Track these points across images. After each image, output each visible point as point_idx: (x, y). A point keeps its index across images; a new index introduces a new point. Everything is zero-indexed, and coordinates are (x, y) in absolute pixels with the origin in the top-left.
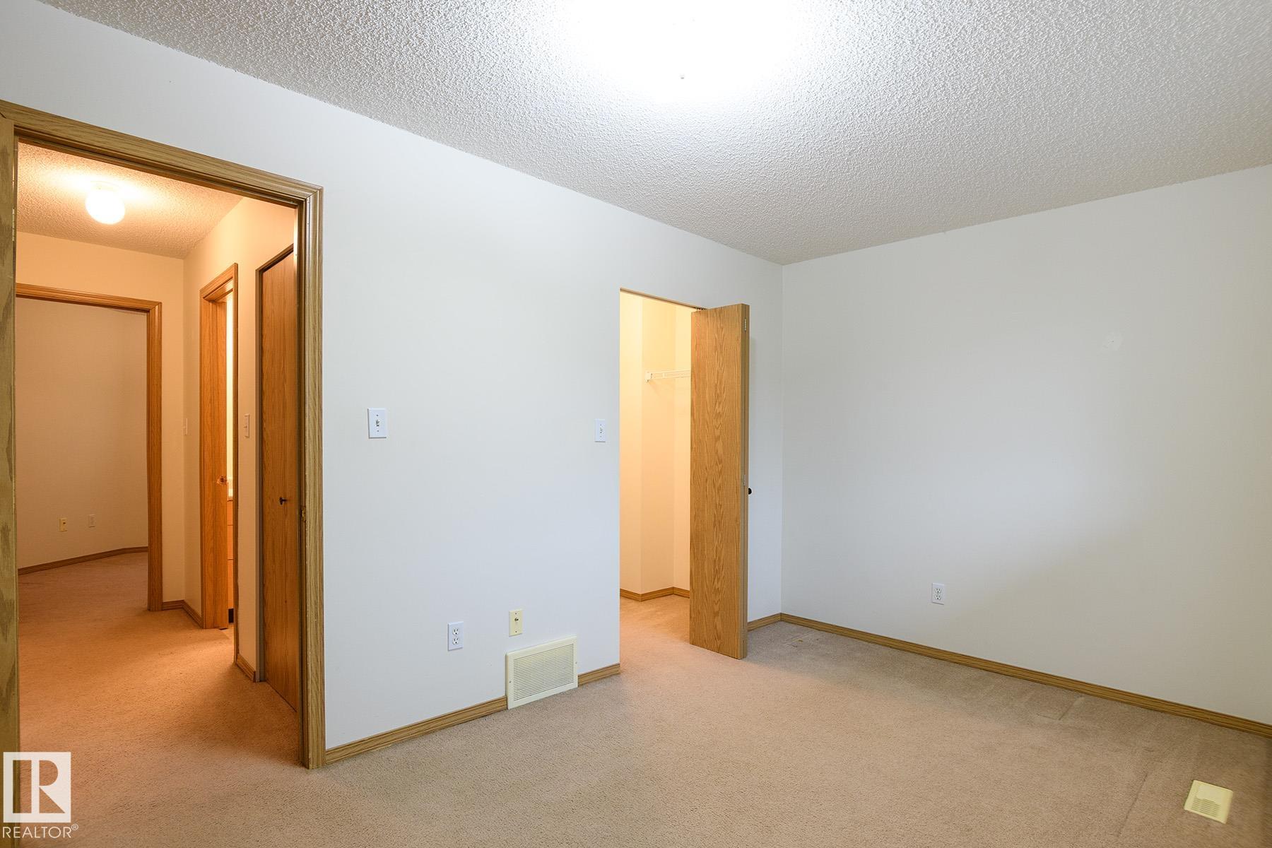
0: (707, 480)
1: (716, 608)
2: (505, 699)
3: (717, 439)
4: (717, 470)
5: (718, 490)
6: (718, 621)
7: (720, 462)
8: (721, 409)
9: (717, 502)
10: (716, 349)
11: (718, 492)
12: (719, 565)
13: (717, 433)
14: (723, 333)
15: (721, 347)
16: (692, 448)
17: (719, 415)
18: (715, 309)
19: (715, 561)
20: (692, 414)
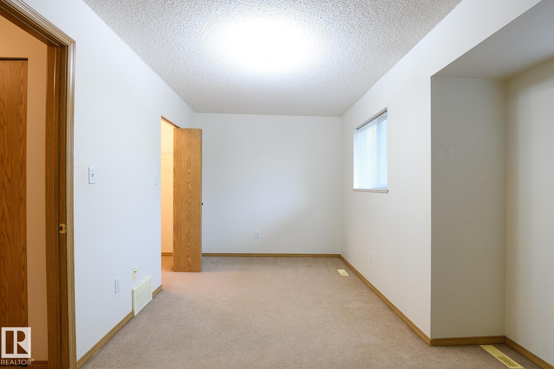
0: (183, 200)
1: (188, 254)
2: (133, 312)
3: (188, 183)
4: (188, 196)
5: (189, 204)
6: (190, 259)
7: (190, 192)
8: (190, 170)
9: (189, 209)
10: (188, 146)
11: (189, 205)
12: (190, 235)
13: (189, 180)
14: (191, 139)
15: (190, 144)
16: (174, 187)
17: (189, 173)
18: (187, 129)
19: (188, 234)
20: (174, 172)
